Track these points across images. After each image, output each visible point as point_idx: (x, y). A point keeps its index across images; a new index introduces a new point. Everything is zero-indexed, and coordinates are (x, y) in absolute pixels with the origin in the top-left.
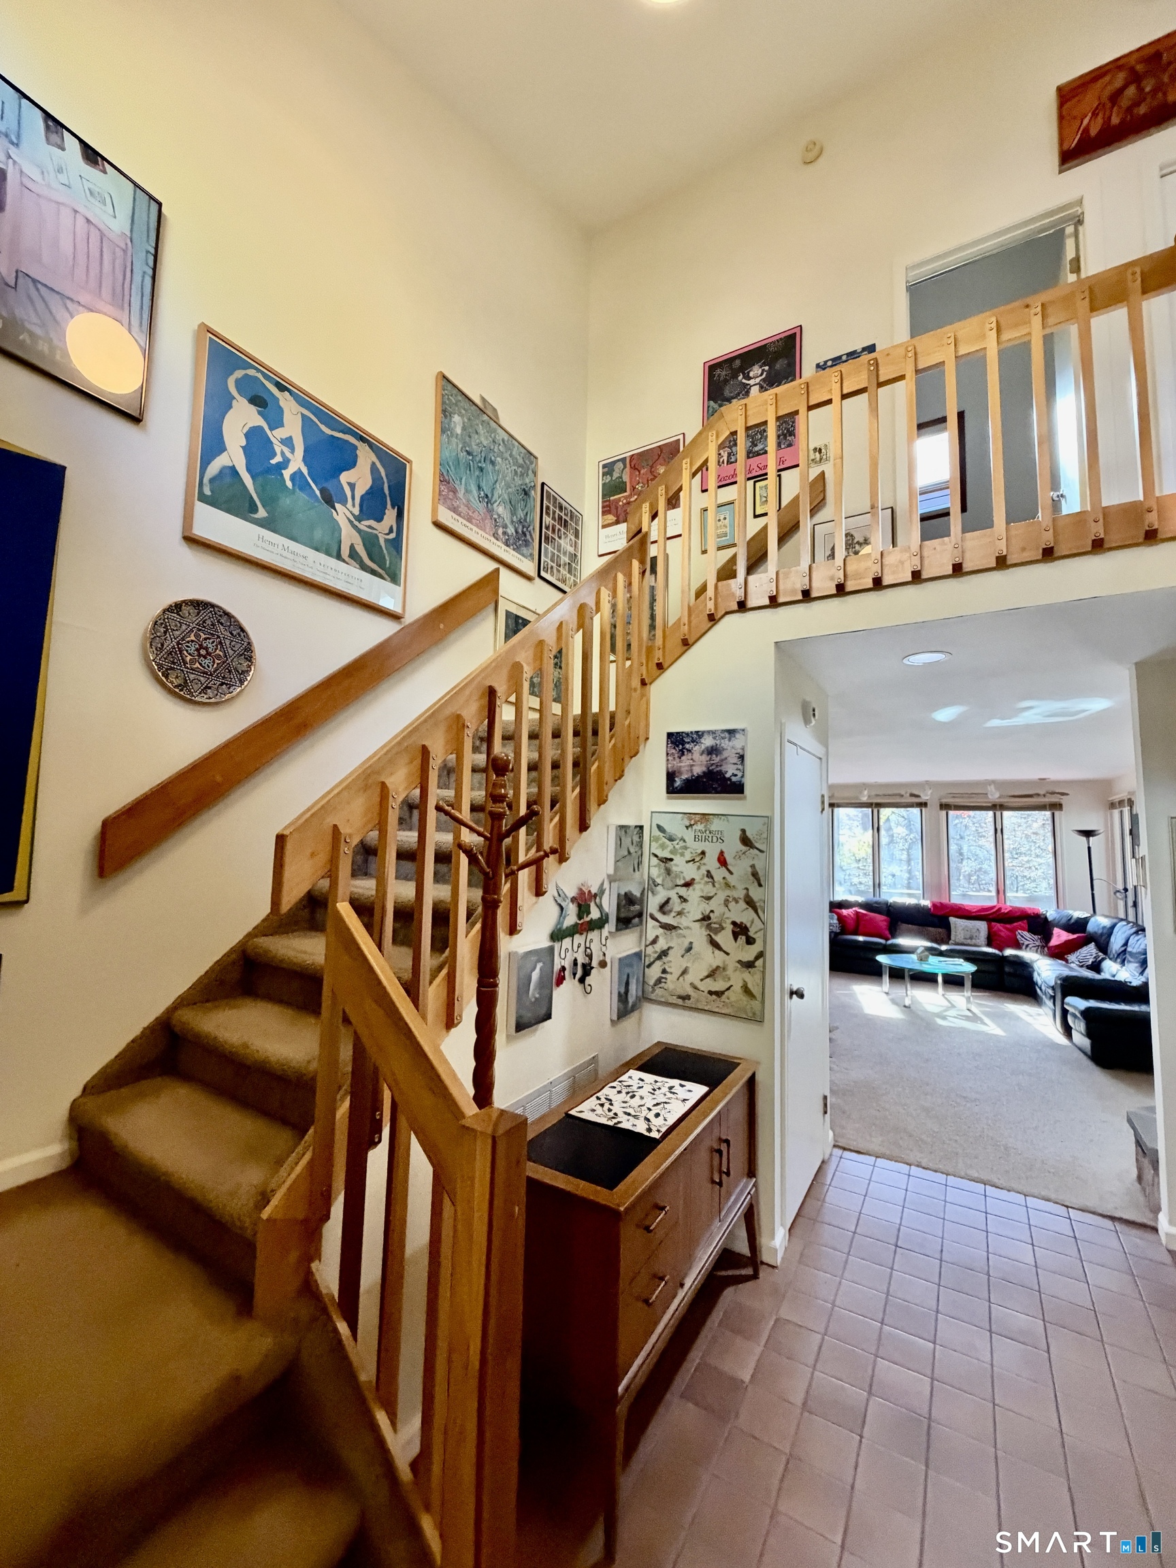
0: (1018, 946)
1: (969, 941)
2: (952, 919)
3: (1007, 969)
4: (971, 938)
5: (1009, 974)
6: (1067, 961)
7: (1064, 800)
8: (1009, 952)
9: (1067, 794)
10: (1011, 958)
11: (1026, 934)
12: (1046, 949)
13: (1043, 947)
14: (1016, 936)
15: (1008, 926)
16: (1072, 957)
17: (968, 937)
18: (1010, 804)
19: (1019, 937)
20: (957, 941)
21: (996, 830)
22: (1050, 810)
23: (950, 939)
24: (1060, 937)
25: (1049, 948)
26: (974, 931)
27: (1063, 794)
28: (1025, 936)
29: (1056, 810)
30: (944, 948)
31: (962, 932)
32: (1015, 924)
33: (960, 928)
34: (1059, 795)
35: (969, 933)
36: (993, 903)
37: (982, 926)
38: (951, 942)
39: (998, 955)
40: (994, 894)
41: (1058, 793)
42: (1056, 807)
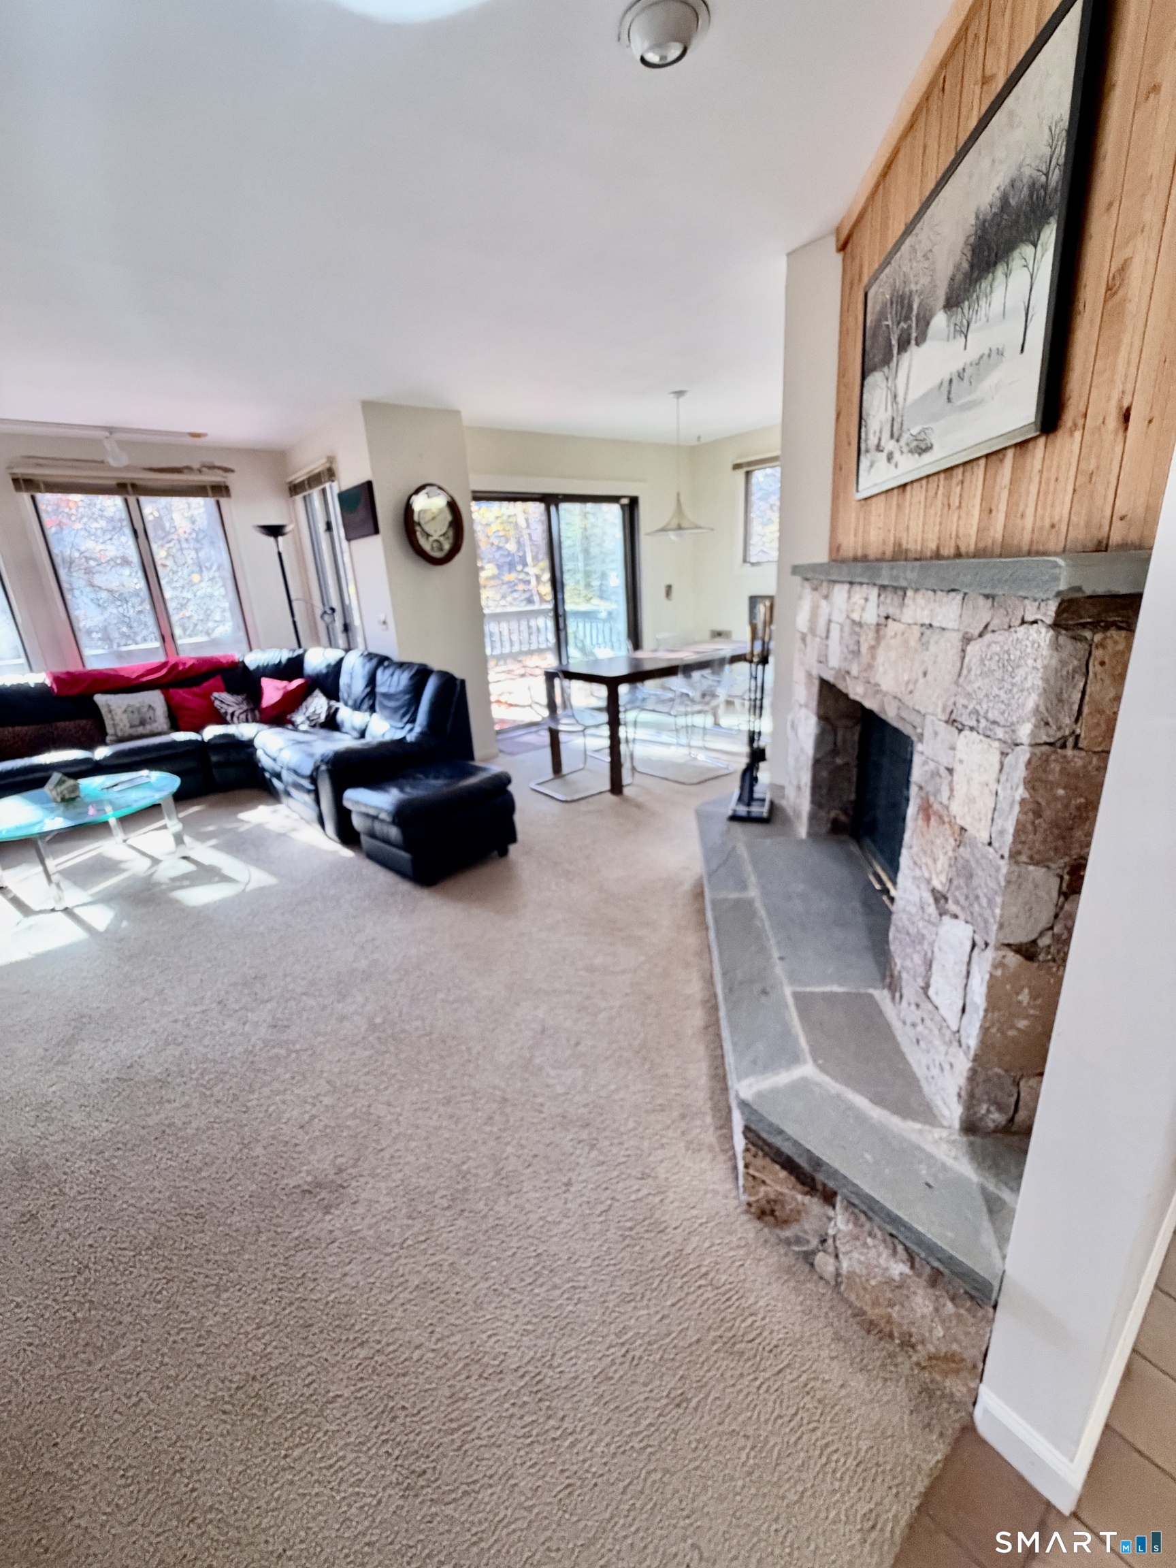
0: (221, 719)
1: (141, 730)
2: (100, 699)
3: (214, 759)
4: (143, 723)
5: (219, 765)
6: (292, 723)
7: (231, 480)
8: (211, 732)
9: (232, 471)
10: (218, 741)
11: (225, 696)
12: (257, 713)
13: (252, 710)
14: (213, 703)
15: (196, 690)
16: (299, 718)
17: (137, 722)
18: (150, 484)
19: (217, 703)
20: (120, 734)
21: (135, 532)
22: (214, 496)
23: (106, 734)
24: (272, 691)
25: (262, 711)
26: (144, 710)
27: (227, 470)
28: (226, 701)
29: (222, 496)
30: (101, 753)
31: (125, 717)
32: (206, 684)
33: (119, 712)
34: (220, 472)
35: (136, 716)
36: (161, 659)
37: (155, 698)
38: (108, 739)
39: (196, 742)
40: (157, 644)
41: (219, 468)
42: (220, 490)
